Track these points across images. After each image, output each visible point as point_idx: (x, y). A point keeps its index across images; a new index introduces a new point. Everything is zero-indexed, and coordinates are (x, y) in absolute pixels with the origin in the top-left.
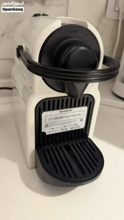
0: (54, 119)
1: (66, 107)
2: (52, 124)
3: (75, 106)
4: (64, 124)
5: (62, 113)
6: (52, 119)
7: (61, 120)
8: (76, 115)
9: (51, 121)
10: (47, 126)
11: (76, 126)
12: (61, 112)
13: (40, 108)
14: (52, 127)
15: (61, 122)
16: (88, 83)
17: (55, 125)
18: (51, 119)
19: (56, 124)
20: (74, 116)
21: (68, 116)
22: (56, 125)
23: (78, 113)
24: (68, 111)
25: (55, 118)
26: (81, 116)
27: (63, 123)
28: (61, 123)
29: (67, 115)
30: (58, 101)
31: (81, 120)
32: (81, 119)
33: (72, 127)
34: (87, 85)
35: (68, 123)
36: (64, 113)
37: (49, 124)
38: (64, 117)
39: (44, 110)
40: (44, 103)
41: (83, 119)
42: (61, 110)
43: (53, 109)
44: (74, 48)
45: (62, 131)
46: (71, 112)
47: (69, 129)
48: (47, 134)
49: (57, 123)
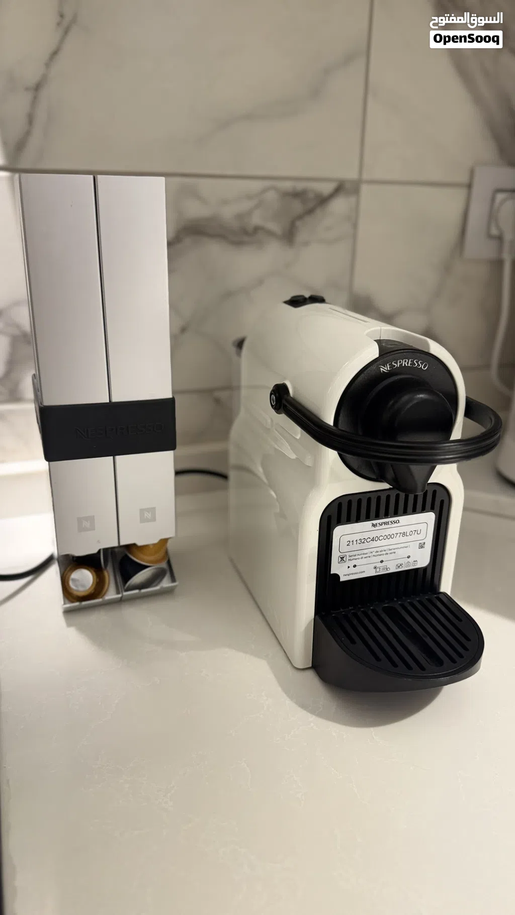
0: (359, 541)
1: (387, 515)
2: (355, 556)
3: (405, 513)
4: (380, 555)
5: (377, 528)
6: (355, 542)
7: (374, 544)
8: (408, 534)
9: (351, 548)
10: (342, 558)
11: (409, 560)
12: (374, 525)
13: (329, 518)
14: (354, 562)
15: (375, 550)
16: (435, 464)
17: (360, 557)
18: (351, 543)
19: (364, 554)
20: (404, 534)
21: (390, 536)
22: (362, 558)
23: (413, 528)
24: (390, 523)
25: (362, 541)
26: (421, 537)
27: (379, 553)
28: (374, 554)
29: (387, 532)
30: (369, 500)
31: (422, 546)
32: (420, 544)
33: (400, 562)
34: (433, 468)
35: (391, 553)
36: (381, 527)
37: (348, 554)
38: (381, 538)
39: (339, 522)
40: (340, 505)
41: (424, 543)
42: (374, 522)
43: (358, 520)
44: (406, 398)
45: (376, 572)
46: (396, 525)
47: (393, 569)
48: (342, 579)
49: (365, 551)
